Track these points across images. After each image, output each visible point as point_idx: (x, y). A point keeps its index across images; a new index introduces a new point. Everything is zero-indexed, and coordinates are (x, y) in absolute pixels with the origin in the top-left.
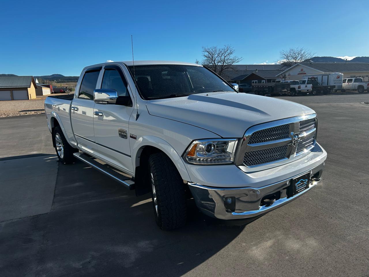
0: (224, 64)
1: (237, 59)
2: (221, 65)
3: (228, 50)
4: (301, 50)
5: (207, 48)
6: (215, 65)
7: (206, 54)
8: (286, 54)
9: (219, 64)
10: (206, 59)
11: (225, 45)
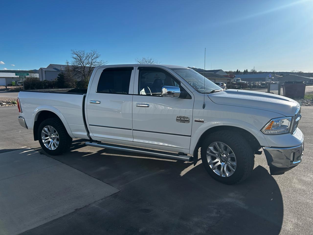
0: (92, 66)
1: (103, 62)
2: (89, 67)
3: (94, 54)
4: (151, 60)
5: (75, 51)
6: (84, 66)
7: (75, 56)
8: (140, 62)
9: (88, 65)
10: (75, 60)
11: (91, 50)
